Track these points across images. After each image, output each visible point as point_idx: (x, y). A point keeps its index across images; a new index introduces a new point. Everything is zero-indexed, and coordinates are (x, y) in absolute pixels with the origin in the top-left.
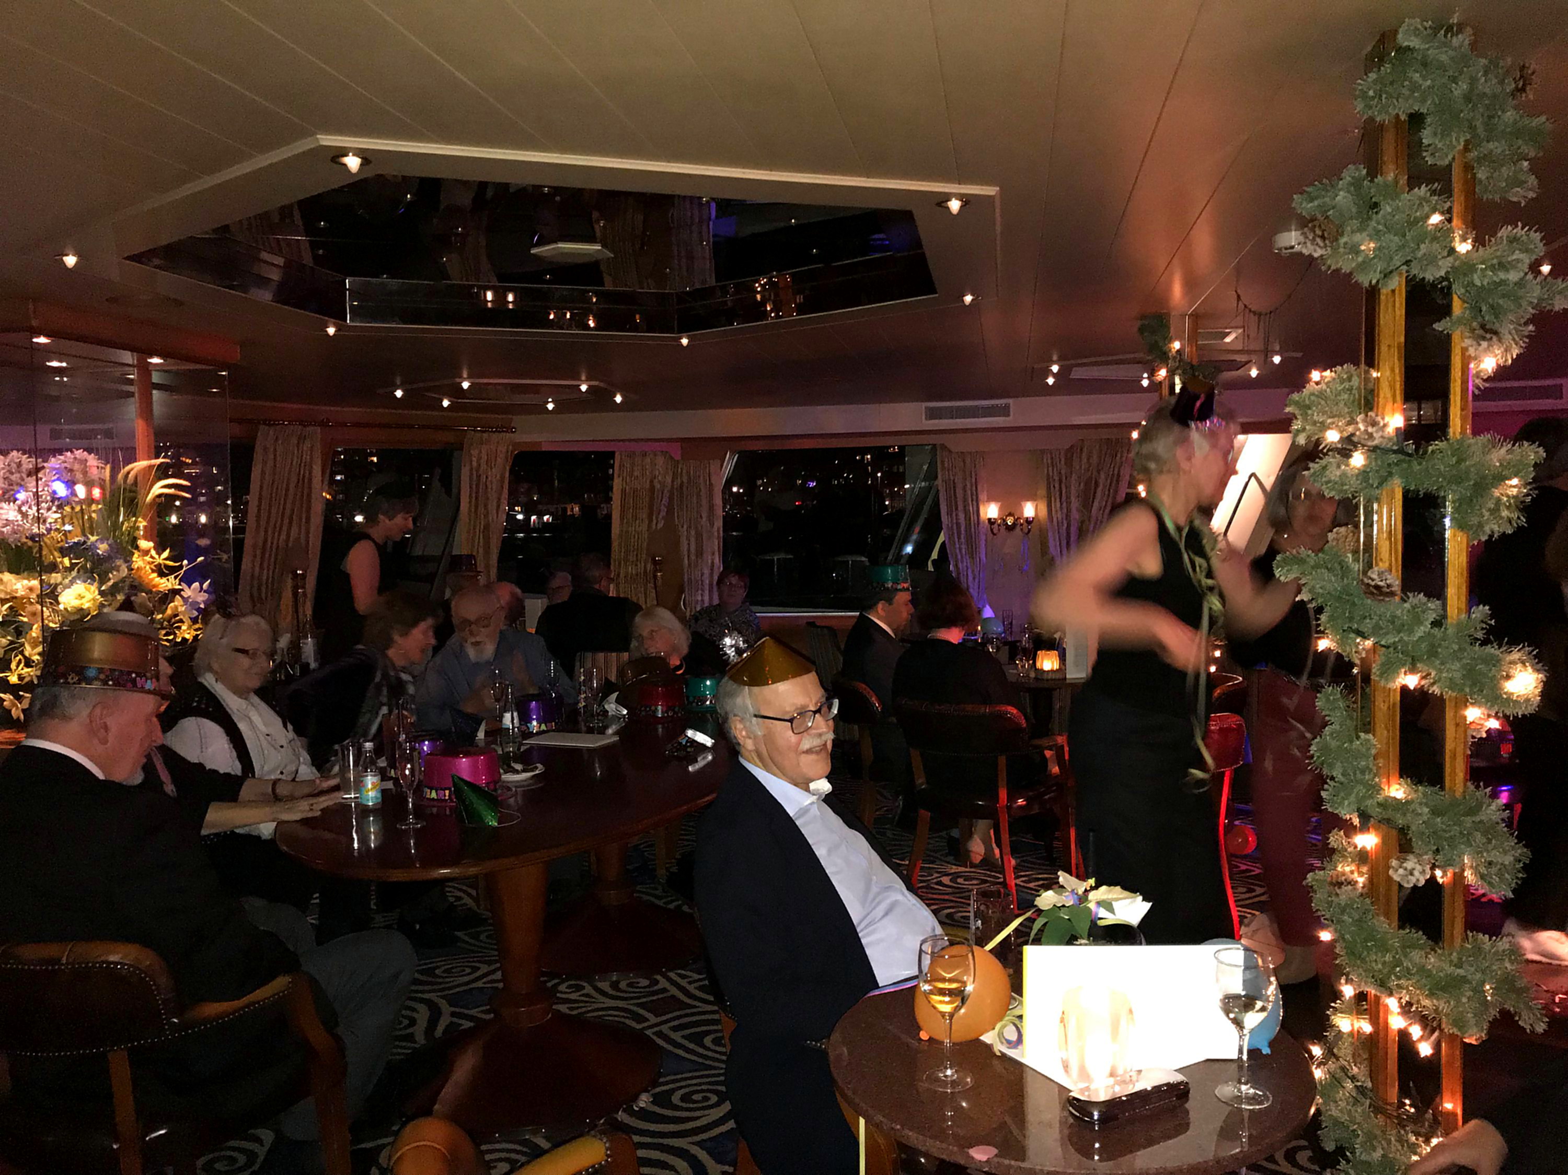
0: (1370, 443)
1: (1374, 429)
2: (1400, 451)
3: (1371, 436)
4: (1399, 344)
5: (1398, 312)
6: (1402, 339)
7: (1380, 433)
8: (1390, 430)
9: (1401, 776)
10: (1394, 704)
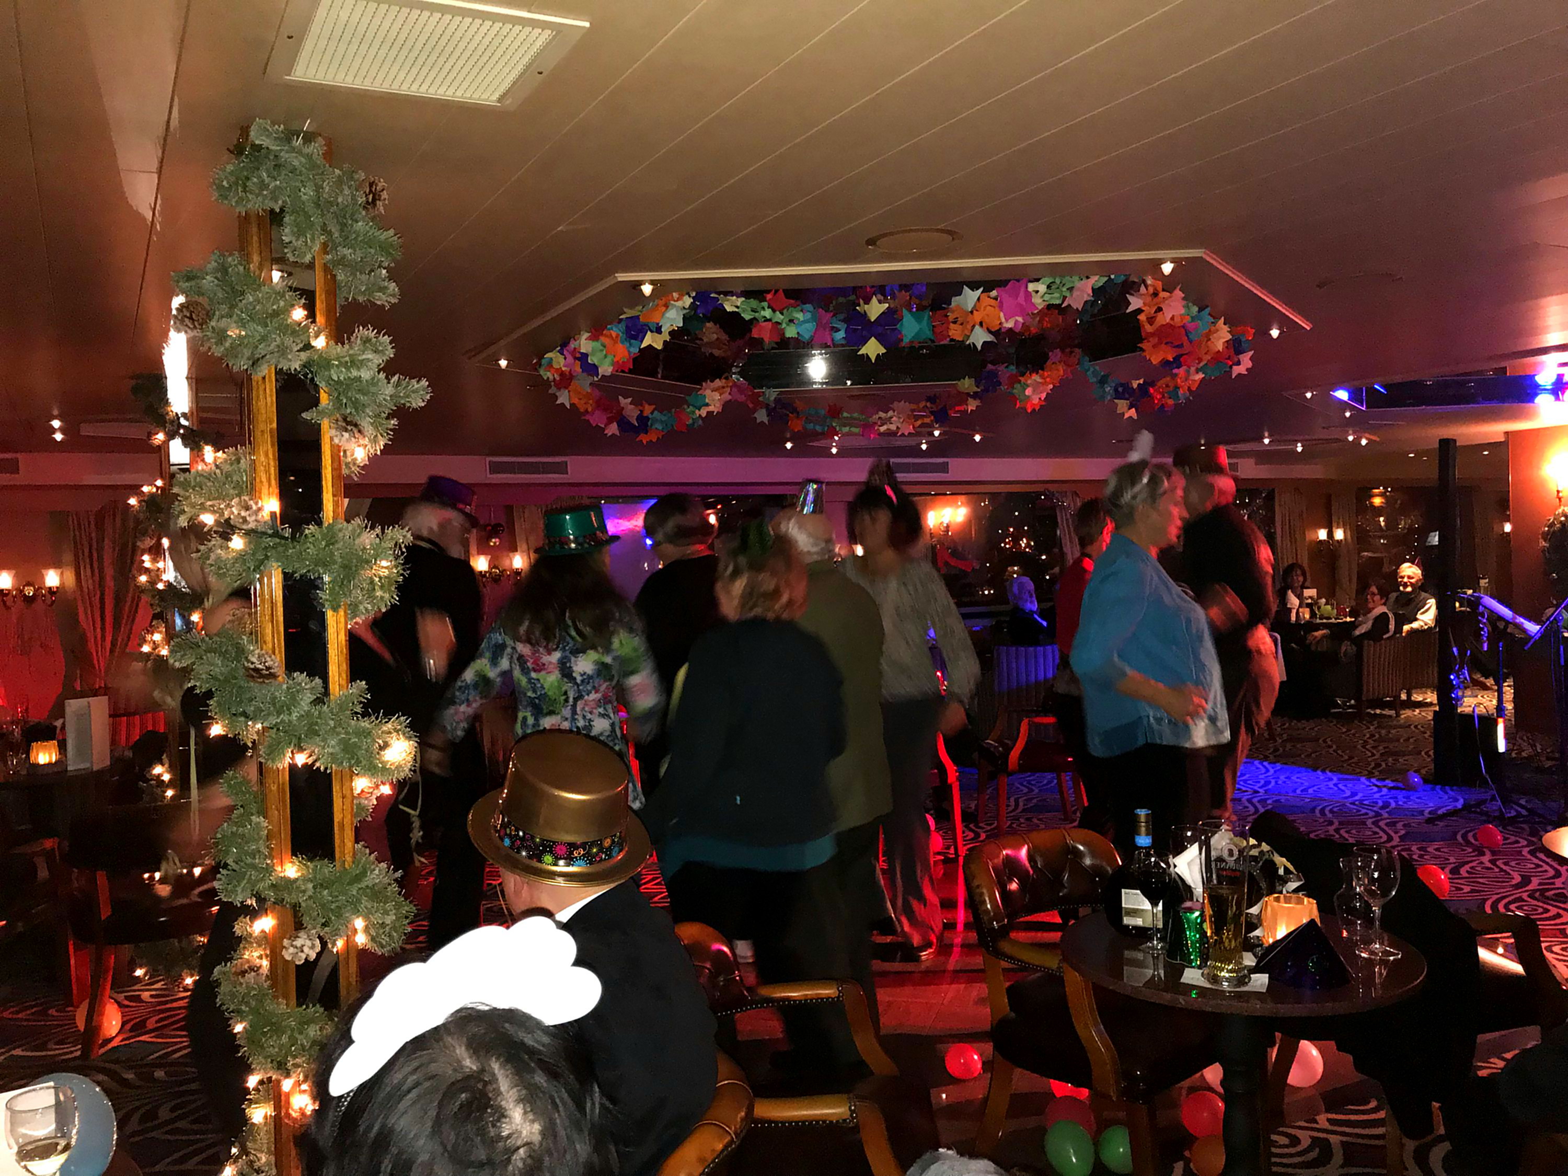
0: (245, 527)
1: (248, 512)
2: (276, 534)
3: (245, 520)
4: (271, 430)
5: (269, 399)
6: (275, 425)
7: (253, 518)
8: (265, 515)
9: (294, 854)
10: (283, 784)
